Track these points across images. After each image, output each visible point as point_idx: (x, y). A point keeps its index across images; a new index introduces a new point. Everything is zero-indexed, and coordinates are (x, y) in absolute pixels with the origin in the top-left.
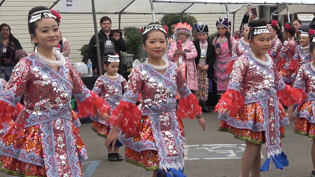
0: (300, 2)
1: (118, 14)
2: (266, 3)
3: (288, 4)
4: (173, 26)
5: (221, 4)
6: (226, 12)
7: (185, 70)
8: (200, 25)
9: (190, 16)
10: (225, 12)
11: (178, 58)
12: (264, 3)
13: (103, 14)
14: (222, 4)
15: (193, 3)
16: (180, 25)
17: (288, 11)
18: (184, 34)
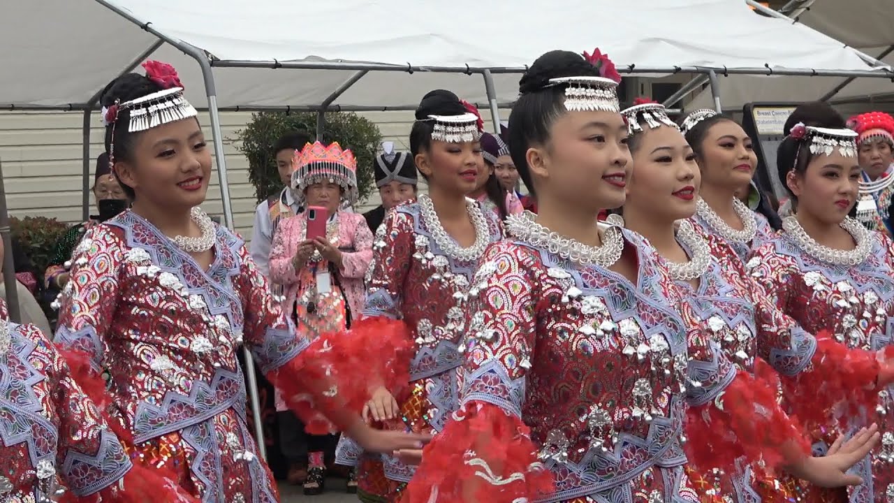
0: (761, 66)
1: (79, 109)
2: (635, 68)
3: (718, 71)
4: (283, 155)
5: (468, 71)
6: (488, 103)
7: (342, 320)
8: (389, 153)
9: (353, 119)
10: (485, 101)
11: (314, 276)
12: (626, 67)
13: (25, 112)
14: (470, 74)
15: (365, 70)
16: (315, 152)
17: (718, 99)
18: (330, 186)
